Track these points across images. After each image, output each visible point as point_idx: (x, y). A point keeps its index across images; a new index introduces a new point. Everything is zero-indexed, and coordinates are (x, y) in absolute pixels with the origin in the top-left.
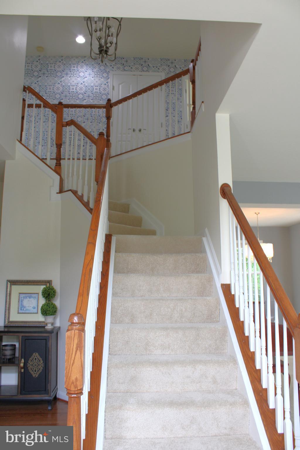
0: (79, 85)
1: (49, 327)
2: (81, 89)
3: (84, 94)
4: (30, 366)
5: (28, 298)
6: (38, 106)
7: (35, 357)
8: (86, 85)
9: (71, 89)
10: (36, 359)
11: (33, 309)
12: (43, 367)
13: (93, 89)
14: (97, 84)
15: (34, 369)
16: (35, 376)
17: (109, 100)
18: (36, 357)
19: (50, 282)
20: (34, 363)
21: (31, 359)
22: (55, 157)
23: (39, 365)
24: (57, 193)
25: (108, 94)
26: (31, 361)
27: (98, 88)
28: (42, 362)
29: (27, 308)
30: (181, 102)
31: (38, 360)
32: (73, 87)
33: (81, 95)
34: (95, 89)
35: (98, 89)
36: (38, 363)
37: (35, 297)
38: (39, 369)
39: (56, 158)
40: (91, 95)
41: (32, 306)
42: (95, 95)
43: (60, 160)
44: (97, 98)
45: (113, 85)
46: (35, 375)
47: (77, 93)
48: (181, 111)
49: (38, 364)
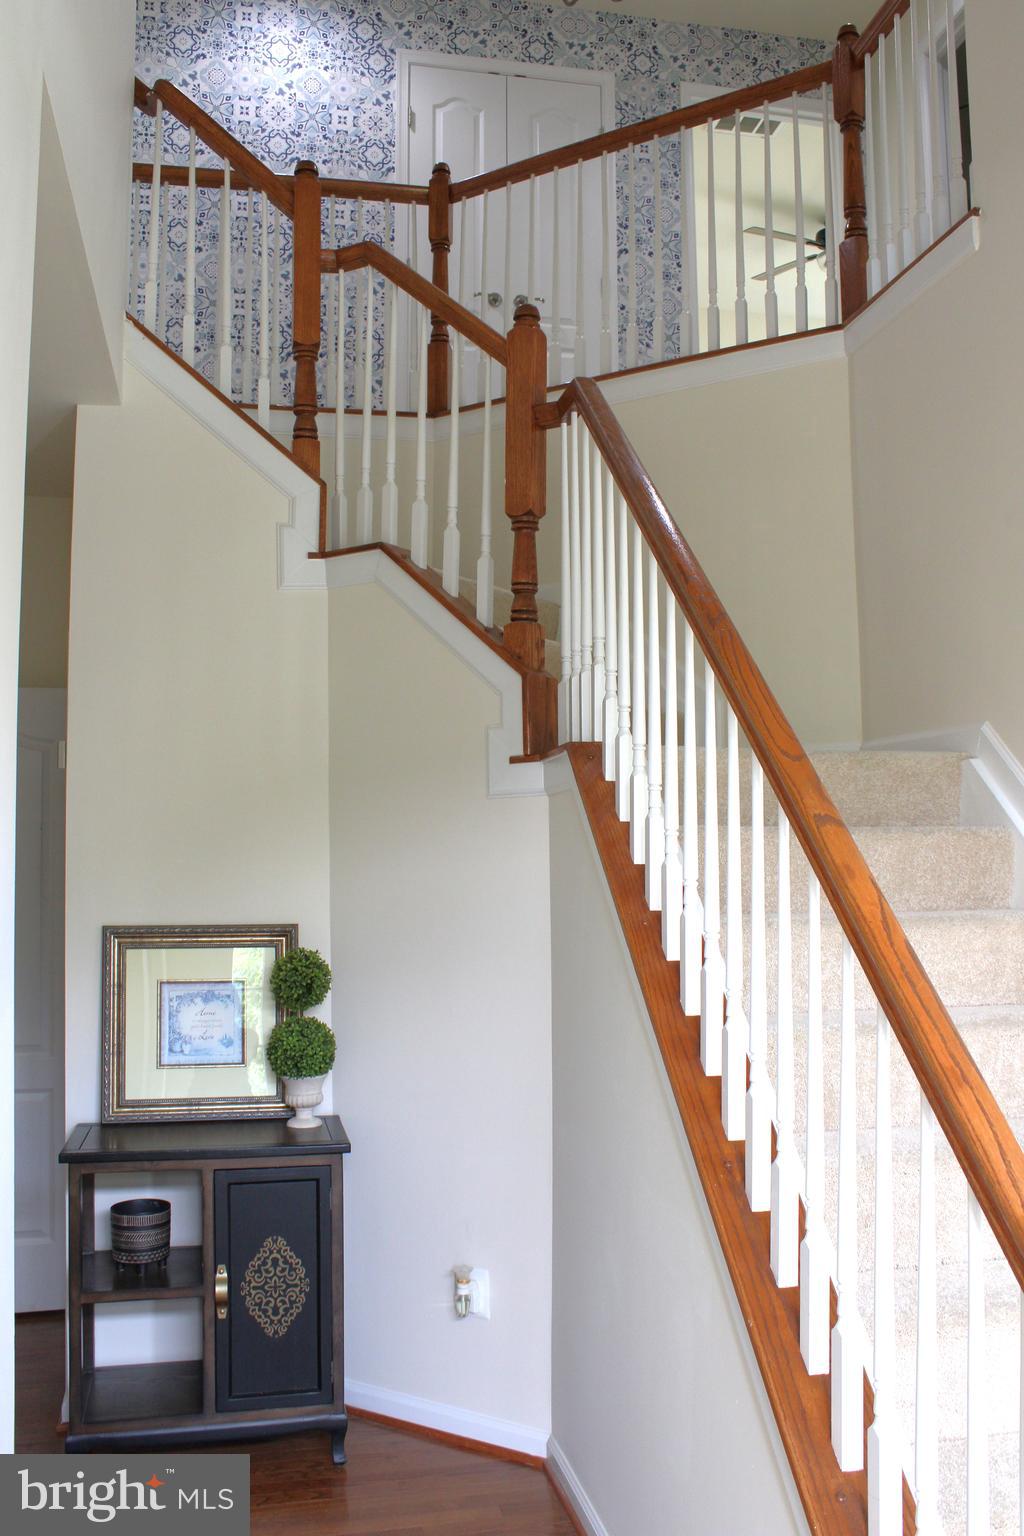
0: (270, 95)
1: (307, 1120)
2: (278, 114)
3: (290, 136)
4: (253, 1292)
5: (198, 1000)
6: (209, 179)
7: (271, 1252)
8: (300, 97)
9: (237, 110)
10: (275, 1262)
11: (224, 1048)
12: (306, 1294)
13: (327, 118)
14: (343, 99)
15: (268, 1303)
16: (276, 1332)
17: (441, 171)
18: (275, 1255)
19: (289, 932)
20: (271, 1278)
21: (256, 1263)
22: (287, 402)
23: (288, 1286)
24: (311, 555)
25: (390, 143)
26: (256, 1272)
27: (350, 114)
28: (302, 1272)
29: (198, 1043)
30: (677, 198)
31: (287, 1266)
32: (245, 104)
33: (278, 137)
34: (335, 120)
35: (350, 120)
36: (285, 1276)
37: (229, 996)
38: (292, 1303)
39: (295, 406)
40: (320, 142)
41: (218, 1034)
42: (335, 145)
43: (315, 413)
44: (348, 158)
45: (409, 107)
46: (275, 1327)
47: (263, 131)
48: (677, 235)
49: (284, 1282)
